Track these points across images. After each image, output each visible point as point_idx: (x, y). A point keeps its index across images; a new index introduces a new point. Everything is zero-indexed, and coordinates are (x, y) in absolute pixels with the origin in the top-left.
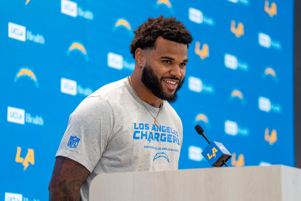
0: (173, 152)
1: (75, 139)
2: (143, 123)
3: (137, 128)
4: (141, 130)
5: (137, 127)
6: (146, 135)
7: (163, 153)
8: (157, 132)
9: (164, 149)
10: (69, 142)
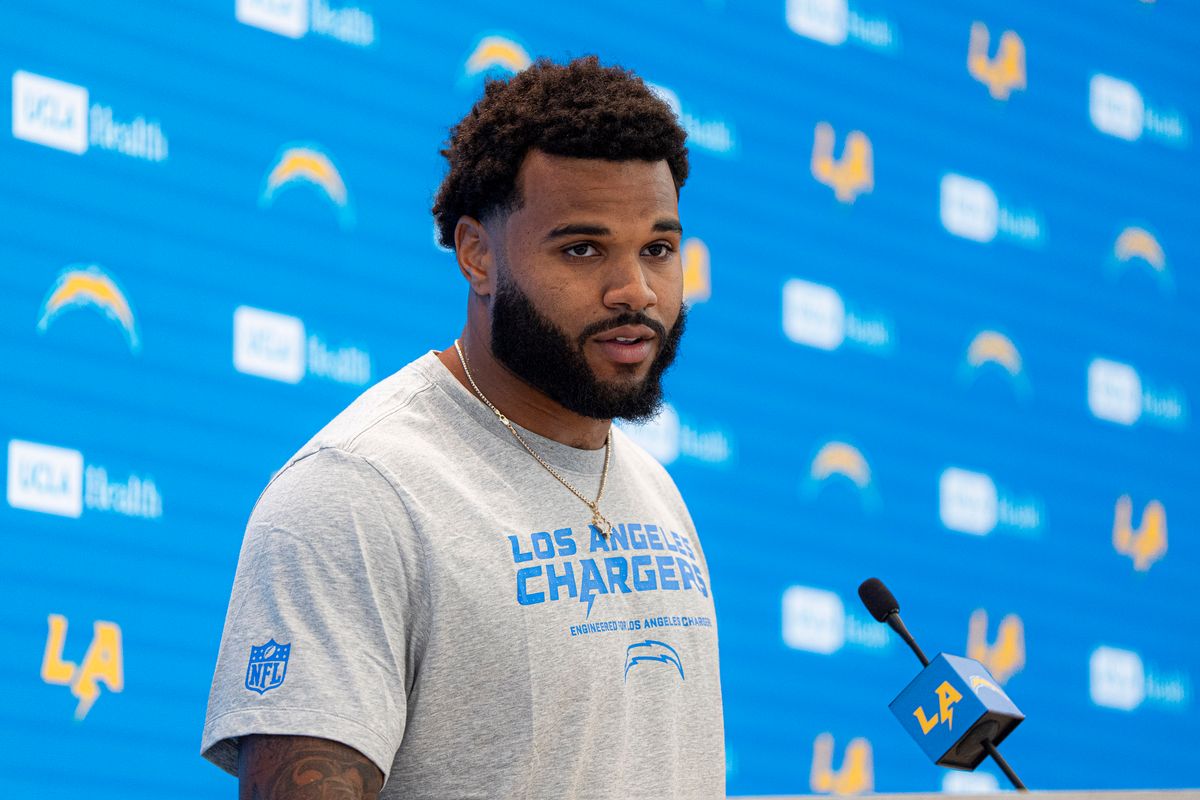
0: (695, 628)
1: (271, 653)
2: (547, 527)
3: (529, 557)
4: (544, 563)
5: (523, 550)
6: (568, 580)
7: (648, 643)
8: (616, 554)
9: (653, 622)
10: (251, 672)
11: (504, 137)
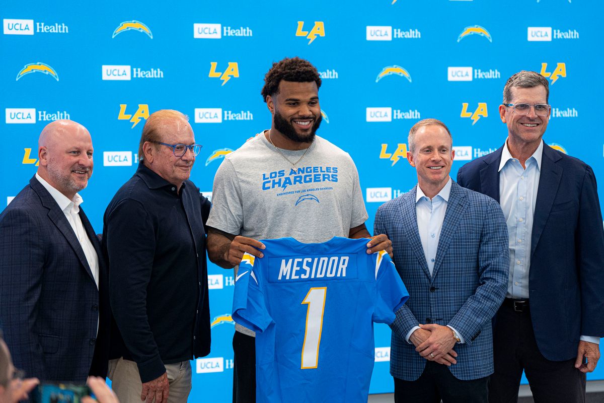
4: (272, 180)
5: (266, 177)
6: (279, 183)
7: (308, 195)
8: (299, 175)
9: (310, 190)
11: (275, 77)
